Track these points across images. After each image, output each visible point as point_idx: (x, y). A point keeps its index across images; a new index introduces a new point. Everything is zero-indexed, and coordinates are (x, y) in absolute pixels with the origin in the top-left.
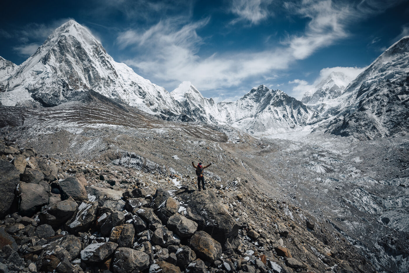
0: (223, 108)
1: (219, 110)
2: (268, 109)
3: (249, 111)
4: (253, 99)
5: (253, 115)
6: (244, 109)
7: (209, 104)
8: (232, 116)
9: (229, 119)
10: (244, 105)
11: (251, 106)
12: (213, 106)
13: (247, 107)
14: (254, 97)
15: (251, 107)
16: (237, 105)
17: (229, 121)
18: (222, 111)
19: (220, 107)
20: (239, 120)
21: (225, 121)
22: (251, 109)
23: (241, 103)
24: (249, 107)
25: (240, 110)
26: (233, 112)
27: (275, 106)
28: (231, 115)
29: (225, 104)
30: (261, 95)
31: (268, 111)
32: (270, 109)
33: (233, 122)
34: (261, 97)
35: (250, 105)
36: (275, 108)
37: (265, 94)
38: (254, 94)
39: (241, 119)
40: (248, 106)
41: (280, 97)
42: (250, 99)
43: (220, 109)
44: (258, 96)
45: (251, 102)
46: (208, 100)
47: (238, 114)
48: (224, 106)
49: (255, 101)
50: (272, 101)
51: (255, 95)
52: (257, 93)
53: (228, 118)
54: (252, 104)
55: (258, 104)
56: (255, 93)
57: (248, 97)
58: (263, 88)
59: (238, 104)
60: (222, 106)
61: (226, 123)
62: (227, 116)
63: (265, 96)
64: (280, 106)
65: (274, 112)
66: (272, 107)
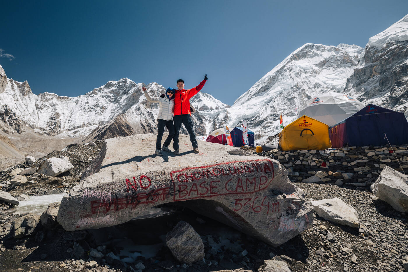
0: (46, 103)
1: (37, 107)
2: (136, 110)
3: (97, 115)
4: (108, 97)
5: (103, 122)
6: (89, 110)
7: (17, 91)
8: (63, 120)
9: (55, 123)
10: (89, 104)
11: (103, 108)
12: (27, 97)
13: (95, 108)
14: (109, 94)
15: (101, 108)
16: (77, 104)
17: (52, 127)
18: (44, 109)
19: (41, 101)
20: (75, 128)
21: (44, 126)
22: (102, 111)
23: (86, 101)
24: (98, 109)
25: (82, 112)
26: (67, 113)
27: (148, 107)
28: (61, 117)
29: (54, 99)
30: (122, 92)
31: (134, 112)
32: (139, 109)
33: (62, 129)
34: (121, 95)
35: (100, 105)
36: (148, 110)
37: (128, 91)
38: (109, 90)
39: (79, 127)
40: (97, 106)
41: (157, 93)
42: (103, 97)
43: (40, 104)
44: (116, 93)
45: (103, 101)
46: (17, 84)
47: (77, 117)
48: (51, 102)
49: (110, 101)
50: (142, 98)
51: (112, 92)
52: (115, 90)
53: (54, 121)
54: (105, 105)
55: (116, 104)
56: (113, 88)
57: (99, 93)
58: (126, 83)
59: (80, 102)
60: (47, 100)
61: (44, 130)
62: (52, 118)
63: (128, 94)
64: (156, 108)
65: (146, 115)
66: (142, 107)
